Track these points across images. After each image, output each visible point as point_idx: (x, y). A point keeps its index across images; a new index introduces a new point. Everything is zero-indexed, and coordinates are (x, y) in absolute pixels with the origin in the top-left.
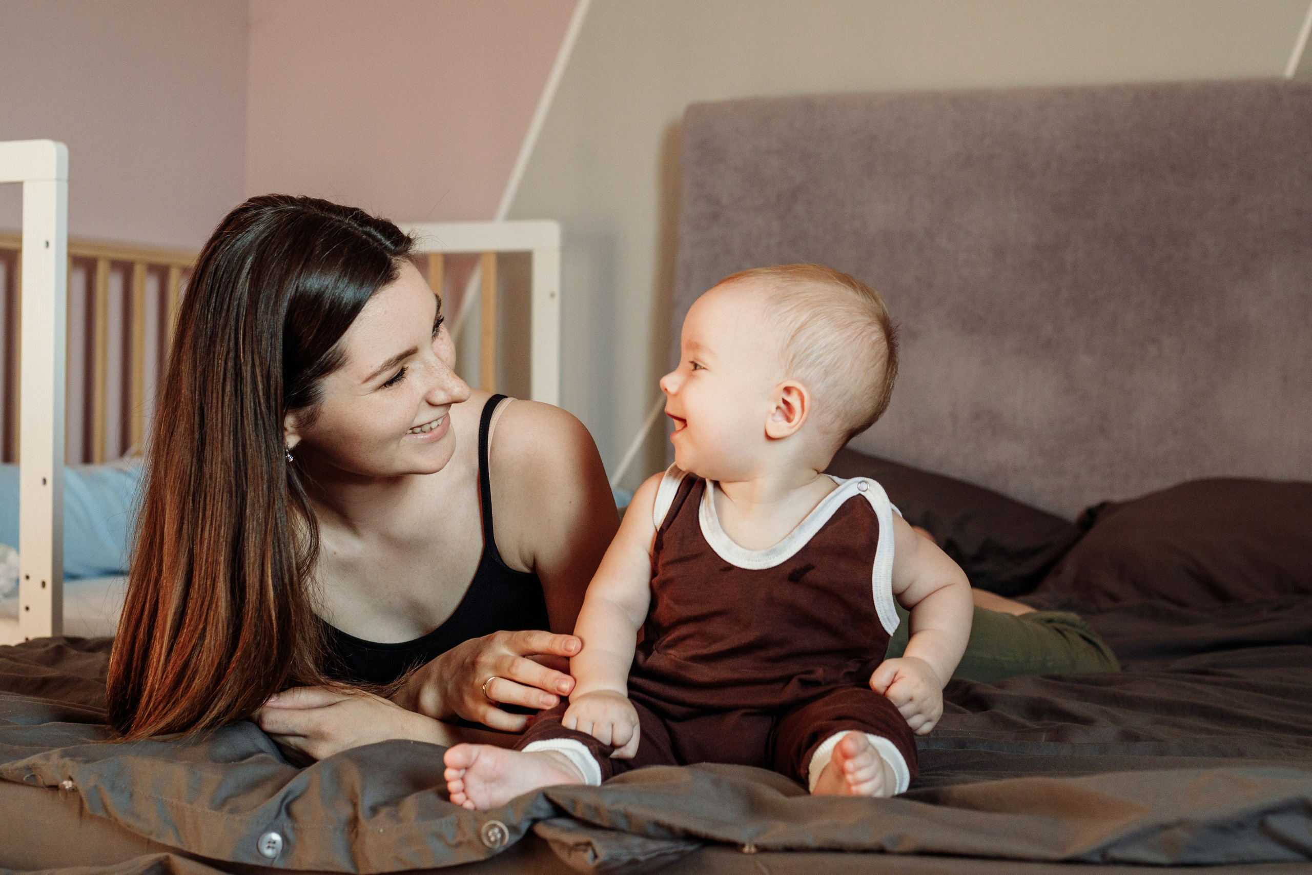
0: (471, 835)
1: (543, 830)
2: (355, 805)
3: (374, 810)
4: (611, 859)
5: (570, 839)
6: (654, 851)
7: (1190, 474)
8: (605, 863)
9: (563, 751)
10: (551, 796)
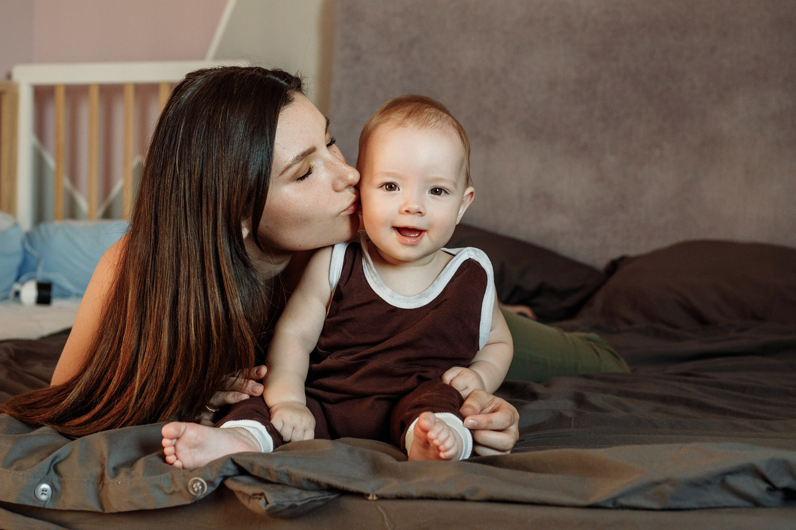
0: (181, 487)
1: (231, 484)
2: (102, 465)
3: (116, 470)
4: (278, 504)
5: (250, 490)
6: (307, 499)
7: (682, 237)
8: (273, 508)
9: (247, 428)
10: (236, 461)
